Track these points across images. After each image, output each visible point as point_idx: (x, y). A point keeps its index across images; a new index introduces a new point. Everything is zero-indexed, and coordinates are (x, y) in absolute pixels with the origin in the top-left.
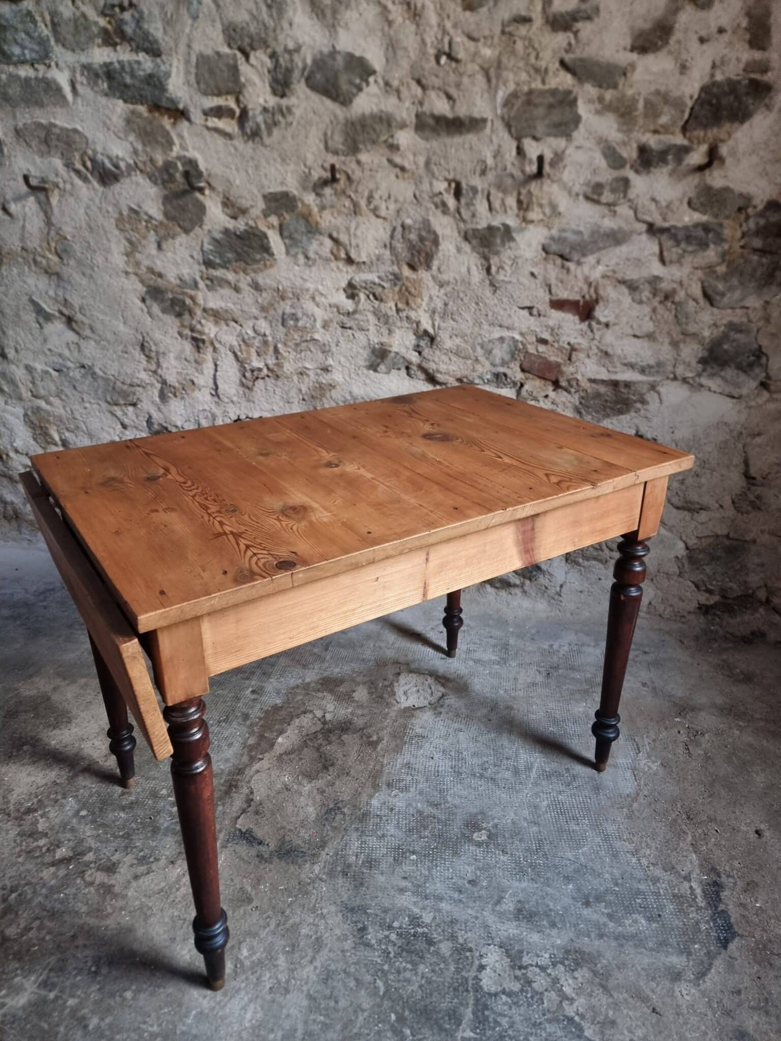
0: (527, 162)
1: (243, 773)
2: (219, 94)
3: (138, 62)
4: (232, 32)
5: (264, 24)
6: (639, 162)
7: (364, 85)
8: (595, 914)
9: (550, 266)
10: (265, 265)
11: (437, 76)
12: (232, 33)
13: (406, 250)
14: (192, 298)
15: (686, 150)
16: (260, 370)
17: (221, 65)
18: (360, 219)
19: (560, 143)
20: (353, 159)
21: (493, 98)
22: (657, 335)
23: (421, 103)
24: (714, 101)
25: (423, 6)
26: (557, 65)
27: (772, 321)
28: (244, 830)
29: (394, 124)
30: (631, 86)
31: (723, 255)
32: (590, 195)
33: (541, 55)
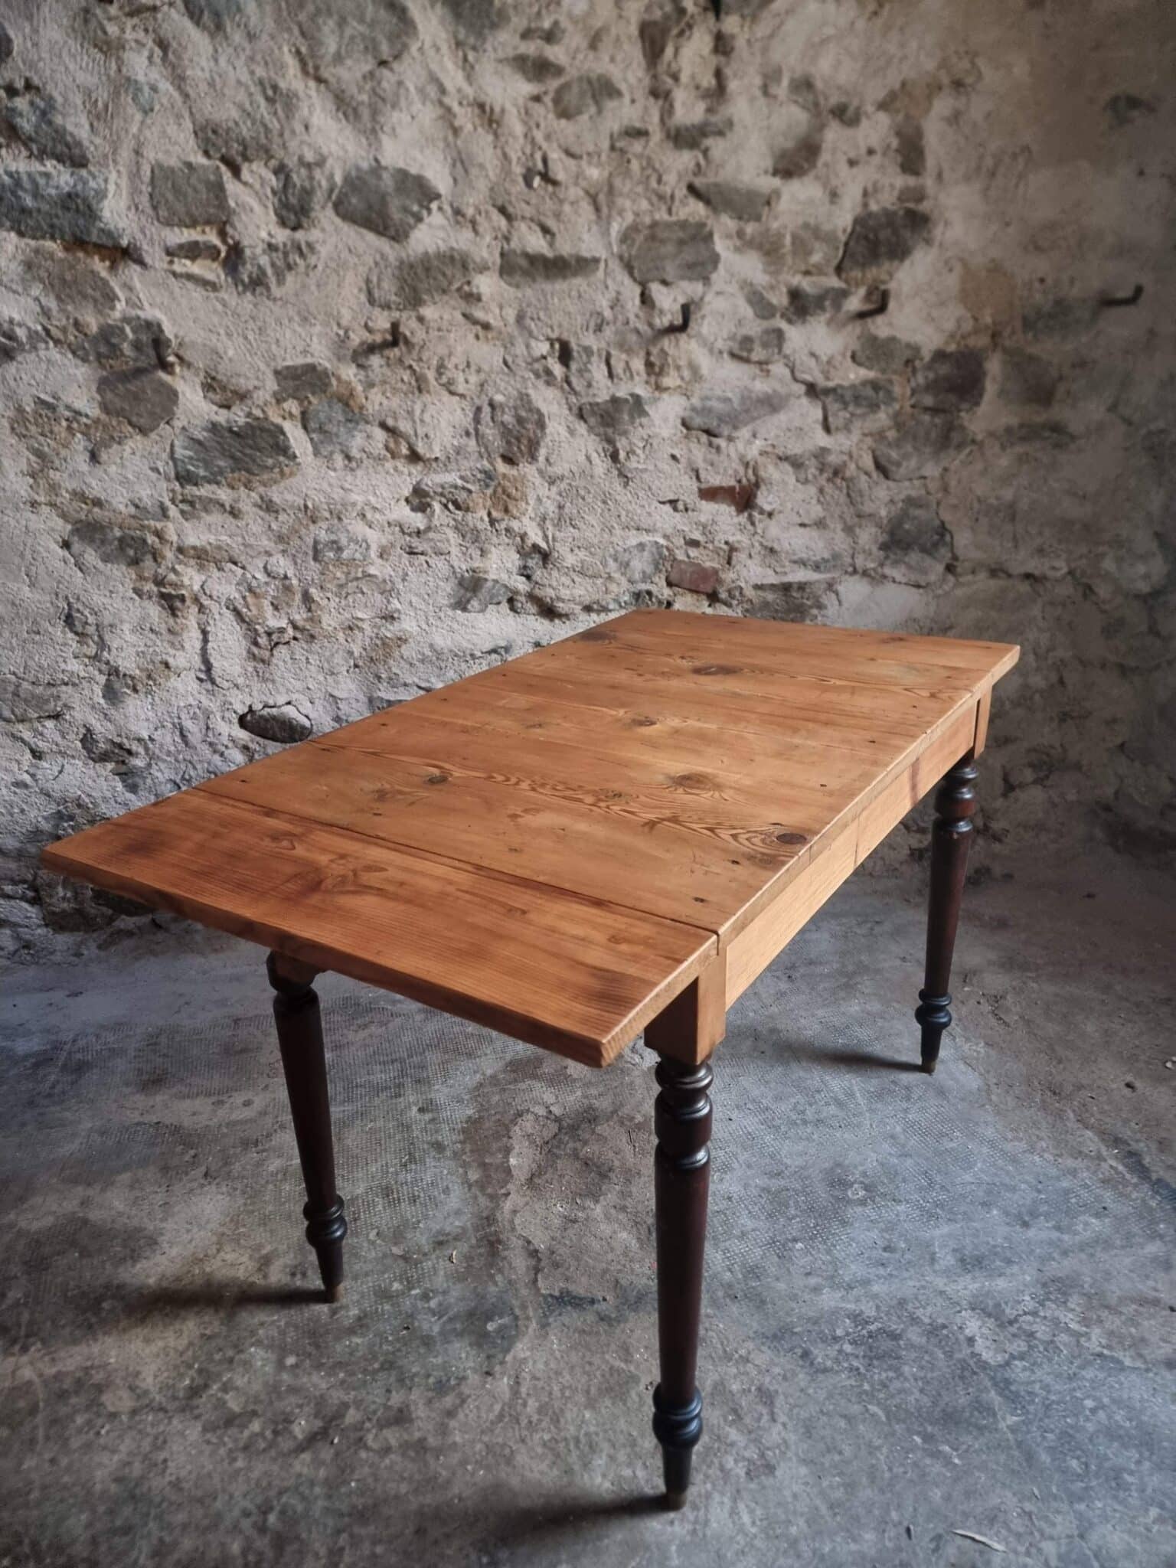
0: (657, 312)
1: (495, 1221)
2: (193, 224)
3: (47, 175)
4: (210, 134)
5: (265, 126)
6: (792, 309)
7: (425, 213)
8: (1040, 1232)
9: (694, 446)
10: (282, 473)
11: (528, 203)
12: (208, 136)
13: (498, 438)
14: (158, 534)
15: (844, 294)
16: (282, 630)
17: (193, 181)
18: (426, 398)
19: (694, 289)
20: (413, 314)
21: (606, 233)
22: (828, 521)
23: (507, 239)
24: (871, 236)
25: (503, 111)
26: (685, 191)
27: (952, 490)
28: (557, 1294)
29: (471, 266)
30: (776, 218)
31: (896, 415)
32: (736, 351)
33: (665, 178)
